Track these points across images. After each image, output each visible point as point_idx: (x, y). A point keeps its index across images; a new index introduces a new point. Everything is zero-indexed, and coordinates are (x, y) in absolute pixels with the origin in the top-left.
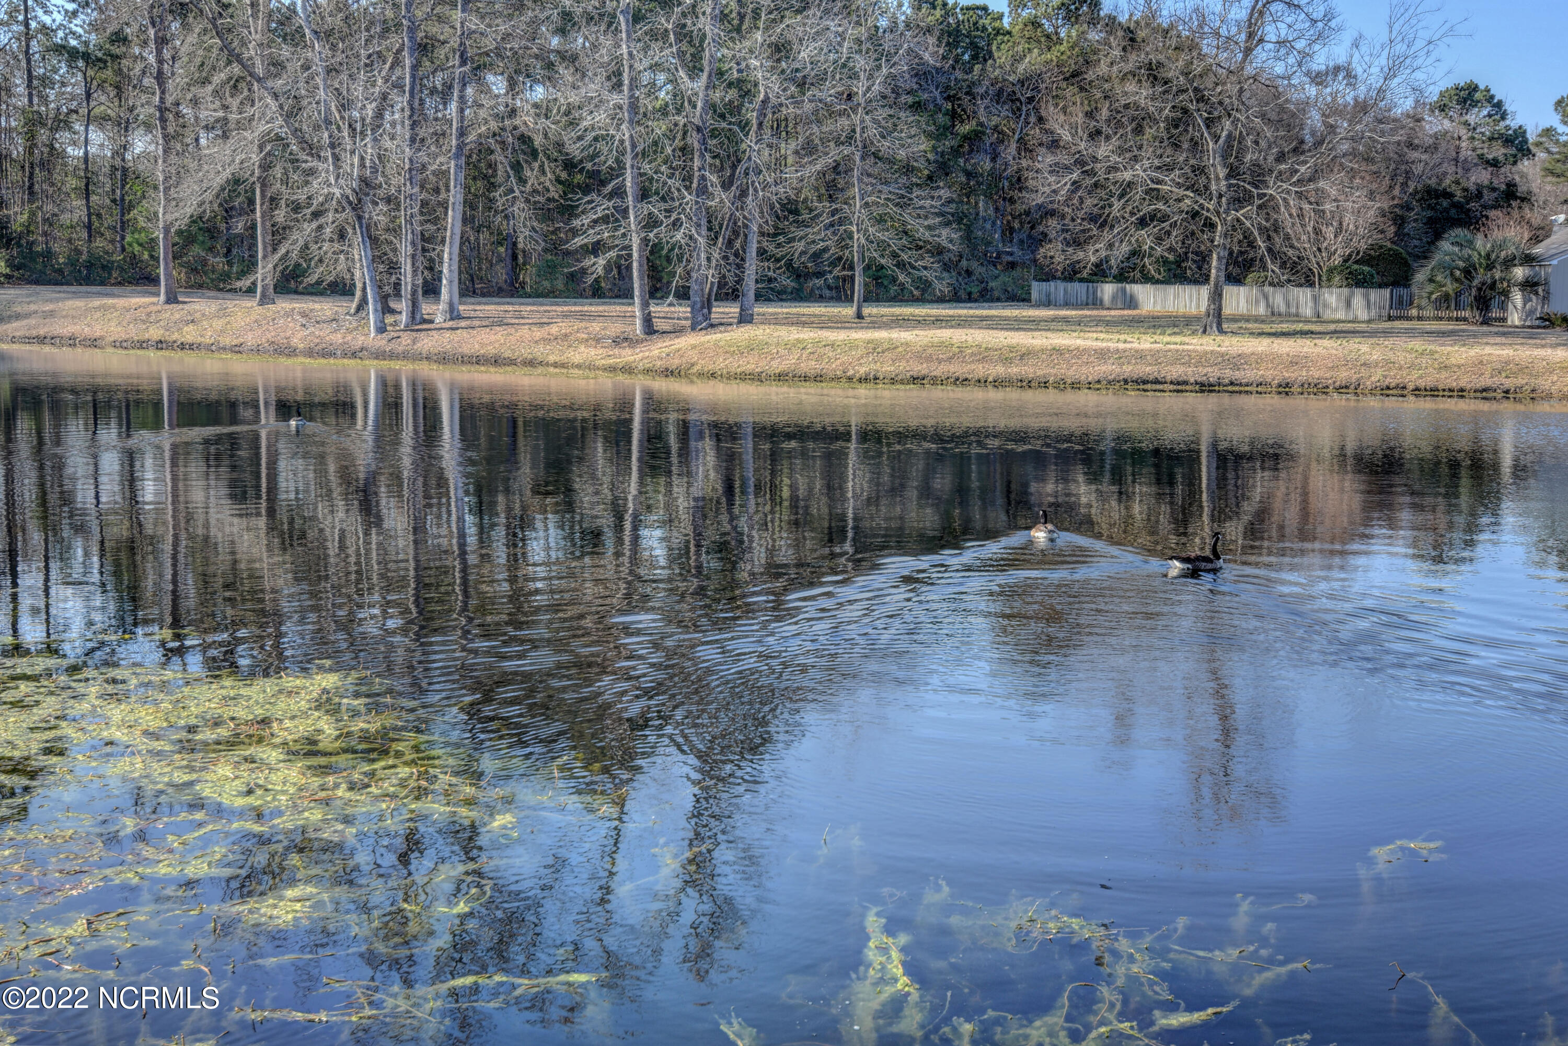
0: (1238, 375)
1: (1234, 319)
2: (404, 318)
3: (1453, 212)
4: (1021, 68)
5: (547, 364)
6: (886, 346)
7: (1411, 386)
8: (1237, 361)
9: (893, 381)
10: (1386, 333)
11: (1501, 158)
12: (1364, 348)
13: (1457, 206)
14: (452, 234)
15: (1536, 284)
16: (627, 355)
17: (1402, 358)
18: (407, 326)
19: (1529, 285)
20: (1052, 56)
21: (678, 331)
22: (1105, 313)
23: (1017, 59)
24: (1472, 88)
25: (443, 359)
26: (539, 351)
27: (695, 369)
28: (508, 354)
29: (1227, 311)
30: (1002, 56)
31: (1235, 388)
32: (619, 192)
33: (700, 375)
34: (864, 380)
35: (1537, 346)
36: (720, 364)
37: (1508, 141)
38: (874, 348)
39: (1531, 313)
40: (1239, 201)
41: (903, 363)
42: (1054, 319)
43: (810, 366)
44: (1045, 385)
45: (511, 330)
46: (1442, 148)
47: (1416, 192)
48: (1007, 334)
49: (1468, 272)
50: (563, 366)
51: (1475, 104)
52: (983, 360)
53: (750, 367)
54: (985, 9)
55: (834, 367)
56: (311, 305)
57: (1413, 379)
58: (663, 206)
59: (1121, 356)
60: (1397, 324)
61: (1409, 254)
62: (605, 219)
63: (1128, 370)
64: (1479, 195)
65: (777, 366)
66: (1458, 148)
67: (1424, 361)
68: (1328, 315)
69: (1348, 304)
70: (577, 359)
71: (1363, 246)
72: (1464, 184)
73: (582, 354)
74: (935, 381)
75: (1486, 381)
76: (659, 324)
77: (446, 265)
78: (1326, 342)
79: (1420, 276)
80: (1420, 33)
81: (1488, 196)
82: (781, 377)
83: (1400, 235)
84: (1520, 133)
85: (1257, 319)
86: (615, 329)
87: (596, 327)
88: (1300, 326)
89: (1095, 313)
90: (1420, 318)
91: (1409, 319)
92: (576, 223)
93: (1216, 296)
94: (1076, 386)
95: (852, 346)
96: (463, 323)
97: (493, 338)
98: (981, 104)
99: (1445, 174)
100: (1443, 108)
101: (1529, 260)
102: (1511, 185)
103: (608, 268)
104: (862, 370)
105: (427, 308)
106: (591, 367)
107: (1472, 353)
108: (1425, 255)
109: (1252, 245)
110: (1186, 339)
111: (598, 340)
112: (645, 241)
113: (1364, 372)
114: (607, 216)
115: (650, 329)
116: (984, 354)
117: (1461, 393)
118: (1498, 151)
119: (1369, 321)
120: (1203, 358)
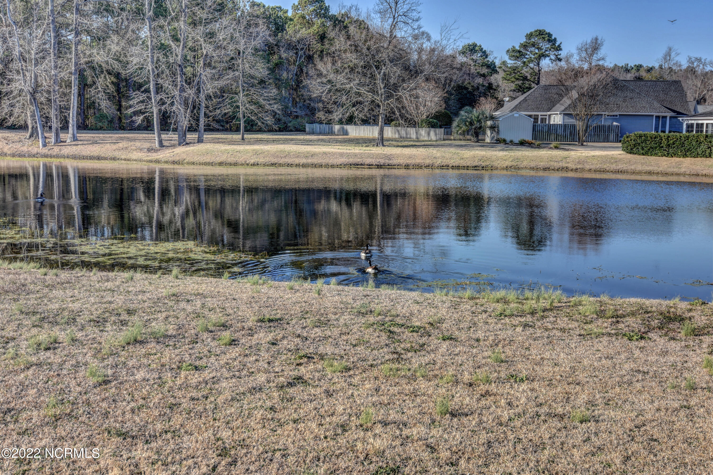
0: (391, 162)
1: (388, 140)
2: (53, 140)
3: (468, 95)
4: (298, 36)
5: (121, 159)
6: (260, 152)
7: (451, 165)
8: (389, 157)
9: (264, 165)
10: (442, 146)
11: (486, 74)
12: (435, 152)
13: (469, 92)
14: (73, 106)
15: (495, 127)
16: (154, 156)
17: (447, 155)
18: (55, 144)
19: (492, 128)
20: (311, 30)
21: (173, 146)
22: (337, 137)
23: (296, 32)
24: (475, 45)
25: (75, 157)
26: (117, 154)
27: (185, 161)
28: (103, 155)
29: (385, 136)
30: (290, 29)
31: (390, 166)
32: (147, 91)
33: (188, 163)
34: (253, 165)
35: (494, 151)
36: (196, 159)
37: (488, 66)
38: (256, 153)
39: (493, 137)
40: (389, 97)
41: (268, 158)
42: (319, 140)
43: (231, 160)
44: (321, 166)
45: (101, 145)
46: (464, 69)
47: (454, 87)
48: (305, 147)
49: (471, 124)
50: (128, 160)
51: (476, 51)
52: (298, 157)
53: (208, 160)
54: (280, 8)
55: (241, 160)
56: (7, 135)
57: (452, 162)
58: (166, 96)
59: (349, 155)
60: (447, 142)
61: (451, 113)
62: (142, 102)
63: (351, 160)
64: (478, 88)
65: (219, 160)
66: (470, 69)
67: (455, 156)
68: (422, 138)
69: (429, 134)
70: (134, 157)
71: (434, 112)
72: (472, 84)
73: (135, 155)
74: (280, 165)
75: (476, 164)
76: (165, 143)
77: (71, 118)
78: (421, 149)
79: (455, 124)
80: (452, 37)
81: (481, 89)
82: (221, 164)
83: (448, 106)
84: (493, 63)
85: (395, 140)
86: (147, 145)
87: (138, 144)
88: (411, 143)
89: (333, 137)
90: (454, 140)
91: (451, 140)
92: (131, 103)
93: (381, 132)
94: (333, 166)
95: (247, 152)
96: (80, 143)
97: (95, 149)
98: (282, 50)
99: (465, 79)
100: (463, 53)
101: (492, 118)
102: (490, 85)
103: (143, 121)
104: (252, 161)
105: (62, 136)
106: (141, 161)
107: (471, 153)
108: (457, 114)
109: (394, 113)
110: (371, 149)
111: (141, 150)
112: (160, 110)
113: (435, 161)
114: (144, 100)
115: (161, 145)
116: (298, 155)
117: (467, 168)
118: (485, 71)
119: (436, 141)
120: (378, 156)
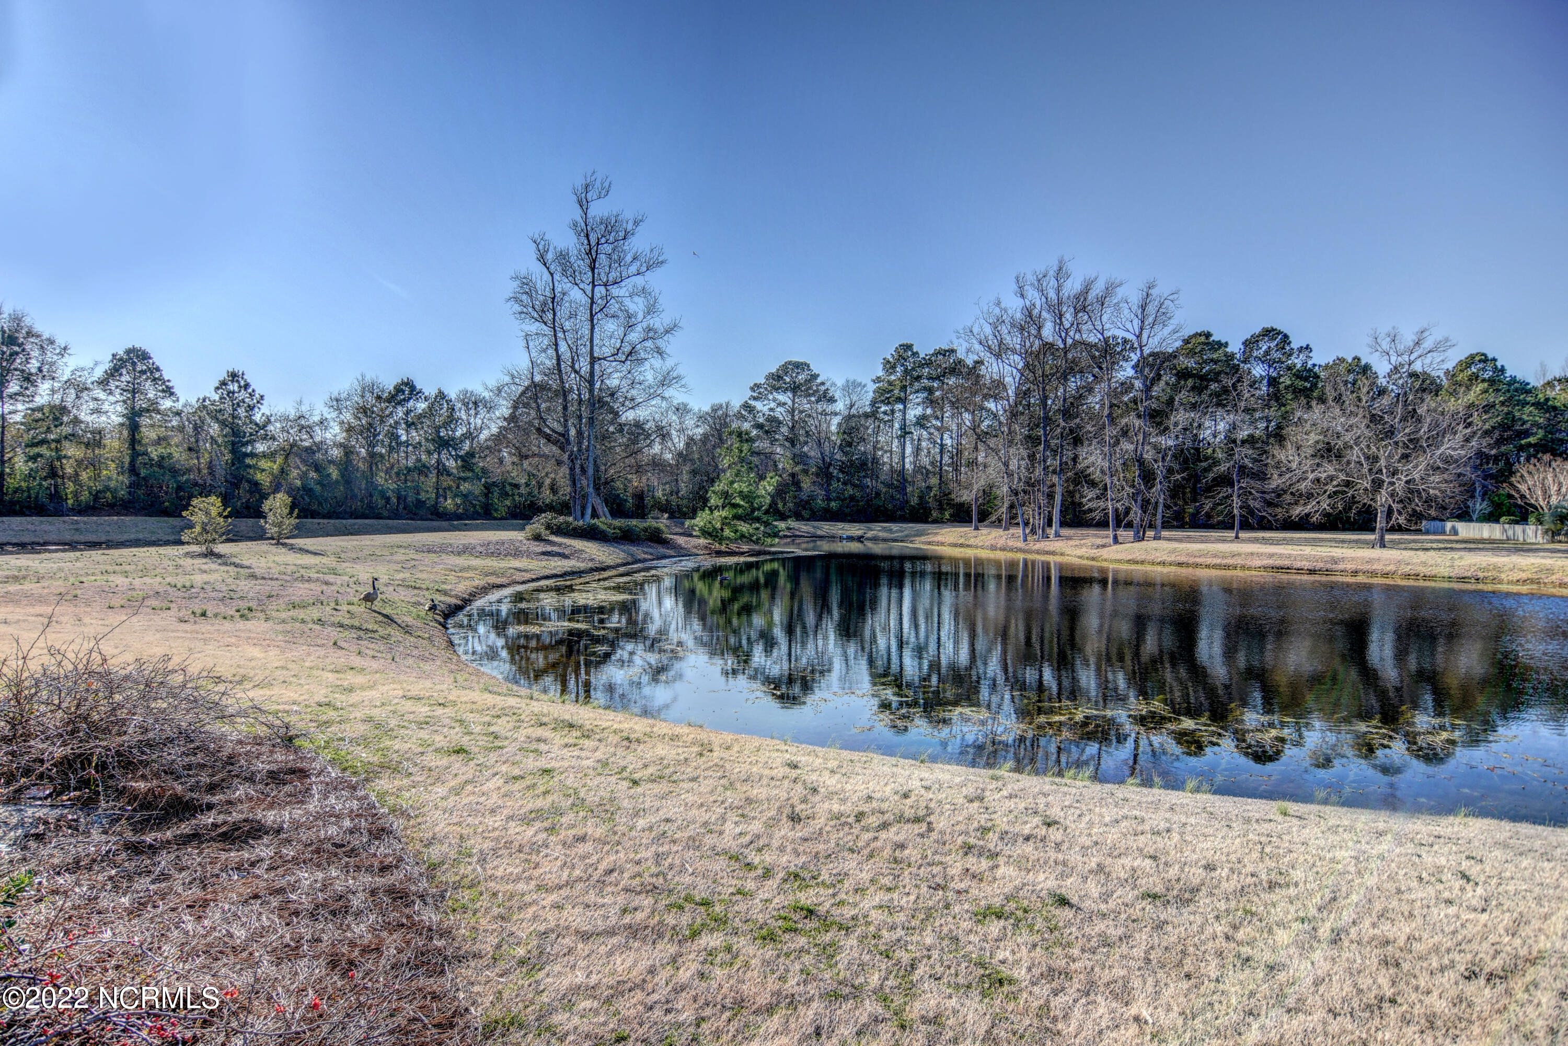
16: (1107, 553)
21: (1129, 542)
34: (1159, 564)
36: (1146, 557)
44: (1235, 568)
76: (1120, 539)
77: (1055, 515)
86: (1102, 541)
105: (1048, 530)
115: (1116, 541)
